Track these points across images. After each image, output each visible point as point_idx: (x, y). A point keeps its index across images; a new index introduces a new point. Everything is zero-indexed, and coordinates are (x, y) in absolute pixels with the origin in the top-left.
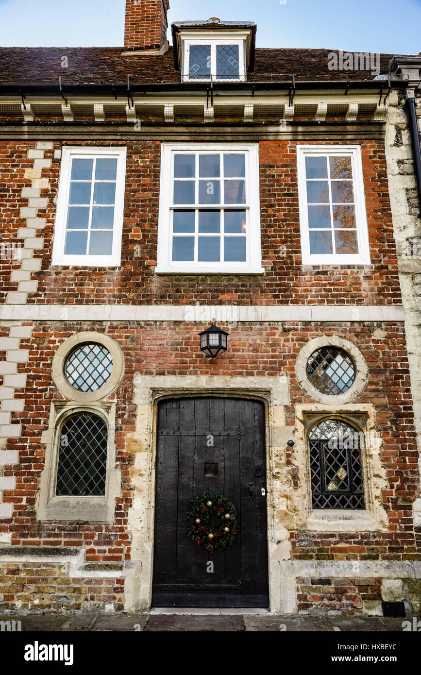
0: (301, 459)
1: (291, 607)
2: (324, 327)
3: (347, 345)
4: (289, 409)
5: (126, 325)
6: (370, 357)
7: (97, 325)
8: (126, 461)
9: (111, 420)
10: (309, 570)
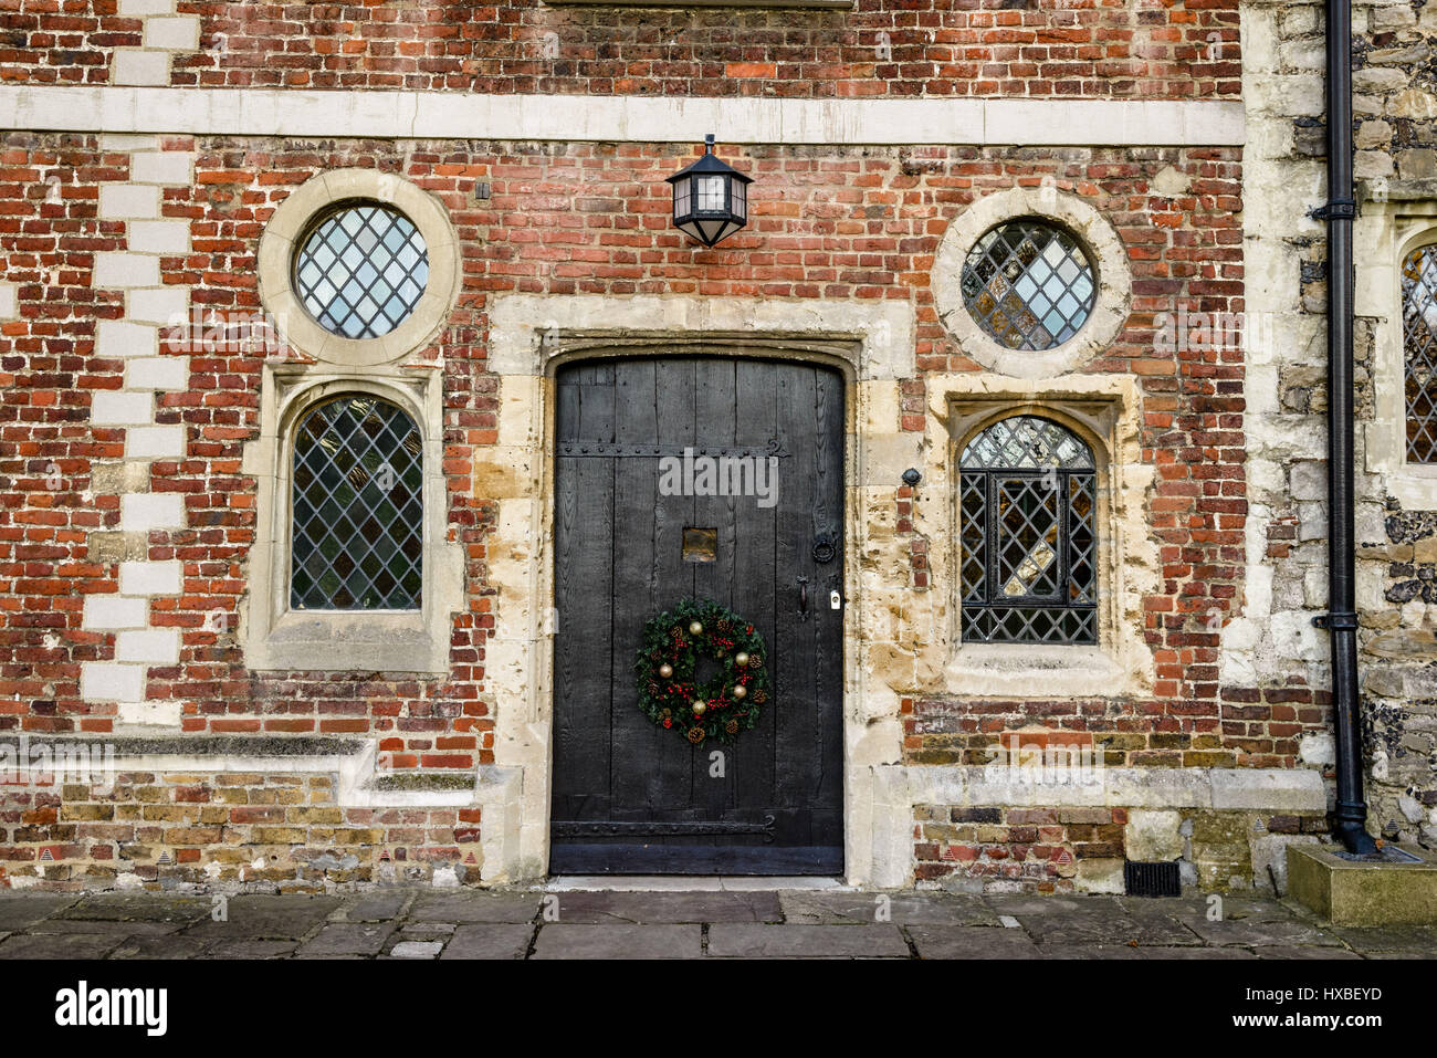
0: (938, 517)
1: (899, 871)
2: (1019, 161)
3: (1080, 214)
4: (911, 389)
5: (461, 151)
6: (1138, 248)
7: (378, 151)
8: (473, 520)
9: (430, 414)
10: (945, 787)
